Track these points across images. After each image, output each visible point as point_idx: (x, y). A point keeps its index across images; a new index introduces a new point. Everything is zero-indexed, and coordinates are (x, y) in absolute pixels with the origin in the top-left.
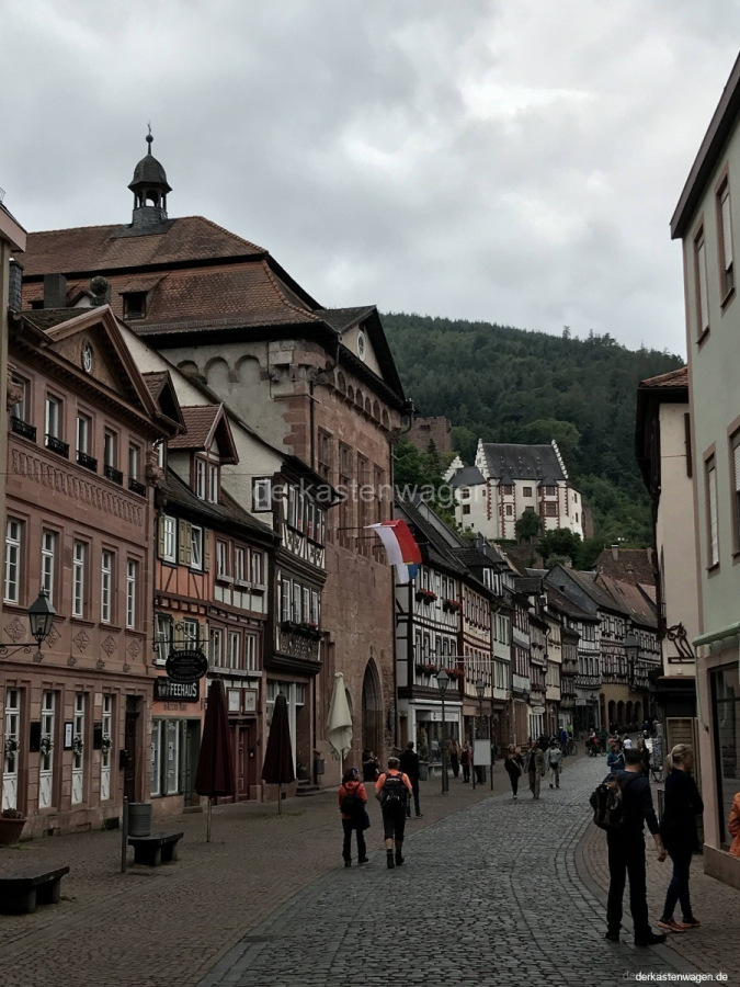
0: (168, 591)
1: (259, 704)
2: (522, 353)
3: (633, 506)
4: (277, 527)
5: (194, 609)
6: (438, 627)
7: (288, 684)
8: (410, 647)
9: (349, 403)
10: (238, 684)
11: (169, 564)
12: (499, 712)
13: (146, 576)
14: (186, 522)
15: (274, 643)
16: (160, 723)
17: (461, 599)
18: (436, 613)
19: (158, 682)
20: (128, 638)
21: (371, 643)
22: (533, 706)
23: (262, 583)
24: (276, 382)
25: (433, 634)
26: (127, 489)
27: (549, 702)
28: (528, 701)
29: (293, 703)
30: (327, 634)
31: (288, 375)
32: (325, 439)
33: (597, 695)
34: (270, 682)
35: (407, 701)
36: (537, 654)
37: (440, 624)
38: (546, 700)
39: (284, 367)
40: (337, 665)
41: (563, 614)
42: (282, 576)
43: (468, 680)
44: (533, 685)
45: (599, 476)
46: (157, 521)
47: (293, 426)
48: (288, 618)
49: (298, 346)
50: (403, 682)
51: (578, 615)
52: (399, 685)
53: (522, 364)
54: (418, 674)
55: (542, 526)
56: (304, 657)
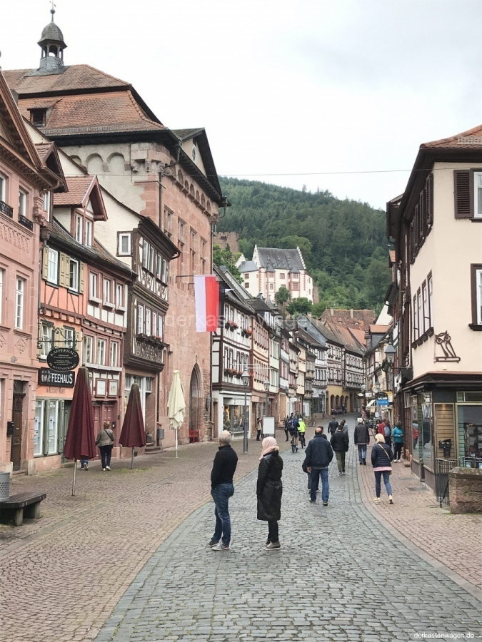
0: (51, 304)
1: (119, 391)
2: (279, 199)
3: (340, 287)
4: (134, 267)
5: (71, 320)
6: (238, 346)
7: (141, 378)
8: (221, 358)
9: (185, 192)
10: (104, 376)
11: (51, 285)
12: (271, 400)
13: (33, 291)
14: (66, 255)
15: (130, 348)
16: (43, 402)
17: (253, 329)
18: (236, 336)
19: (41, 371)
20: (16, 336)
21: (196, 354)
22: (290, 397)
23: (123, 305)
24: (136, 172)
25: (235, 350)
26: (17, 222)
27: (298, 395)
28: (287, 394)
29: (143, 391)
30: (168, 346)
31: (144, 167)
32: (169, 215)
33: (324, 391)
34: (128, 376)
35: (218, 392)
36: (293, 366)
37: (239, 344)
38: (297, 394)
39: (141, 162)
40: (174, 366)
41: (307, 343)
42: (137, 302)
43: (255, 380)
44: (290, 385)
45: (321, 270)
46: (42, 250)
47: (147, 203)
48: (141, 331)
49: (151, 147)
50: (215, 380)
51: (315, 344)
52: (213, 382)
53: (279, 205)
54: (226, 375)
55: (290, 296)
56: (152, 360)
